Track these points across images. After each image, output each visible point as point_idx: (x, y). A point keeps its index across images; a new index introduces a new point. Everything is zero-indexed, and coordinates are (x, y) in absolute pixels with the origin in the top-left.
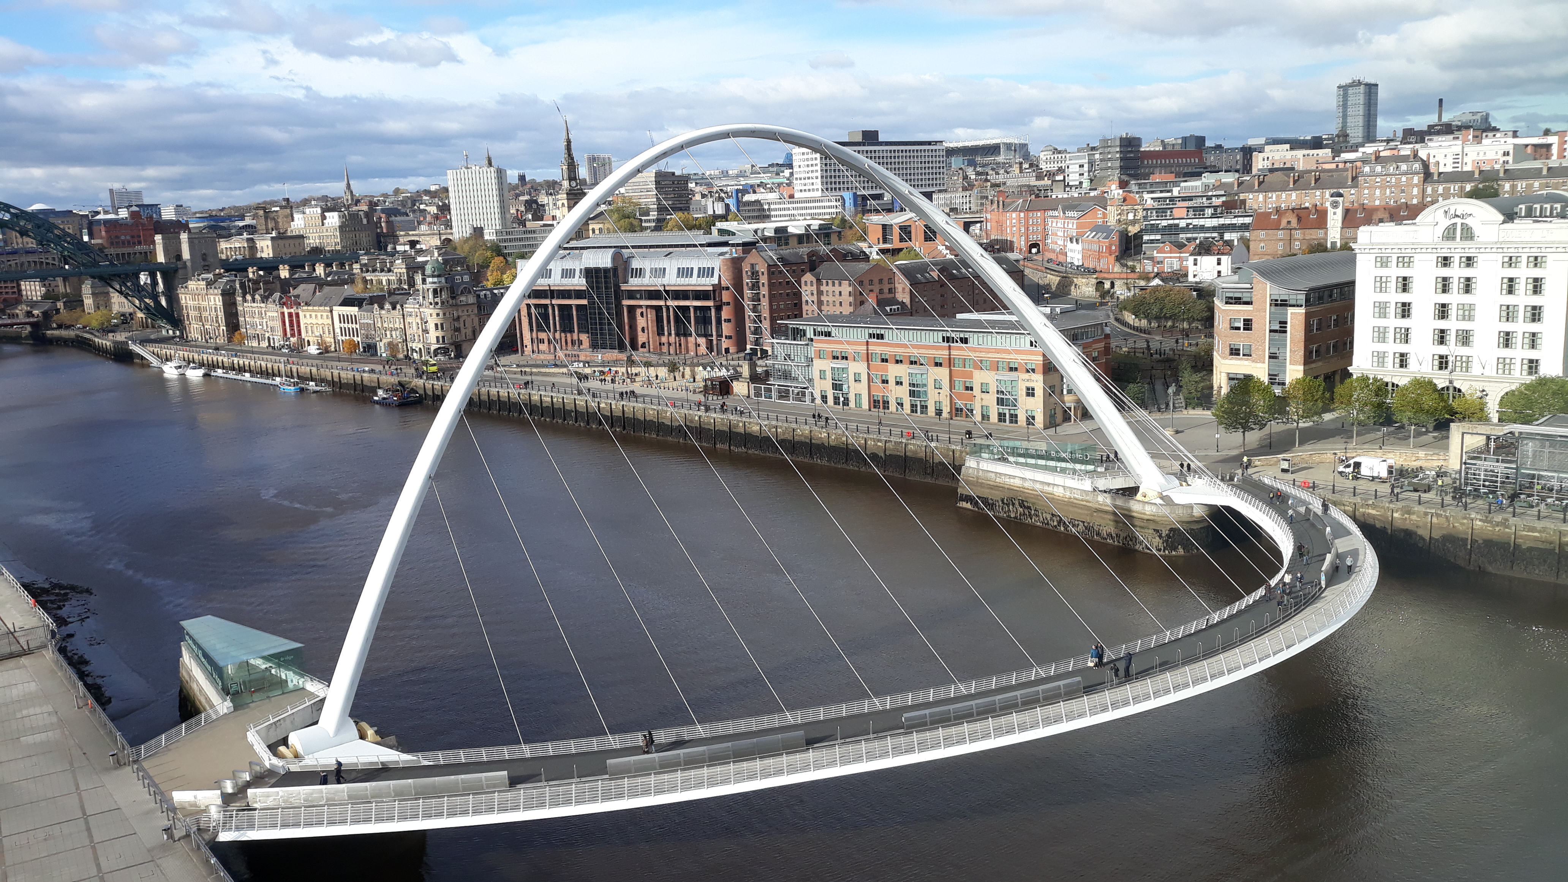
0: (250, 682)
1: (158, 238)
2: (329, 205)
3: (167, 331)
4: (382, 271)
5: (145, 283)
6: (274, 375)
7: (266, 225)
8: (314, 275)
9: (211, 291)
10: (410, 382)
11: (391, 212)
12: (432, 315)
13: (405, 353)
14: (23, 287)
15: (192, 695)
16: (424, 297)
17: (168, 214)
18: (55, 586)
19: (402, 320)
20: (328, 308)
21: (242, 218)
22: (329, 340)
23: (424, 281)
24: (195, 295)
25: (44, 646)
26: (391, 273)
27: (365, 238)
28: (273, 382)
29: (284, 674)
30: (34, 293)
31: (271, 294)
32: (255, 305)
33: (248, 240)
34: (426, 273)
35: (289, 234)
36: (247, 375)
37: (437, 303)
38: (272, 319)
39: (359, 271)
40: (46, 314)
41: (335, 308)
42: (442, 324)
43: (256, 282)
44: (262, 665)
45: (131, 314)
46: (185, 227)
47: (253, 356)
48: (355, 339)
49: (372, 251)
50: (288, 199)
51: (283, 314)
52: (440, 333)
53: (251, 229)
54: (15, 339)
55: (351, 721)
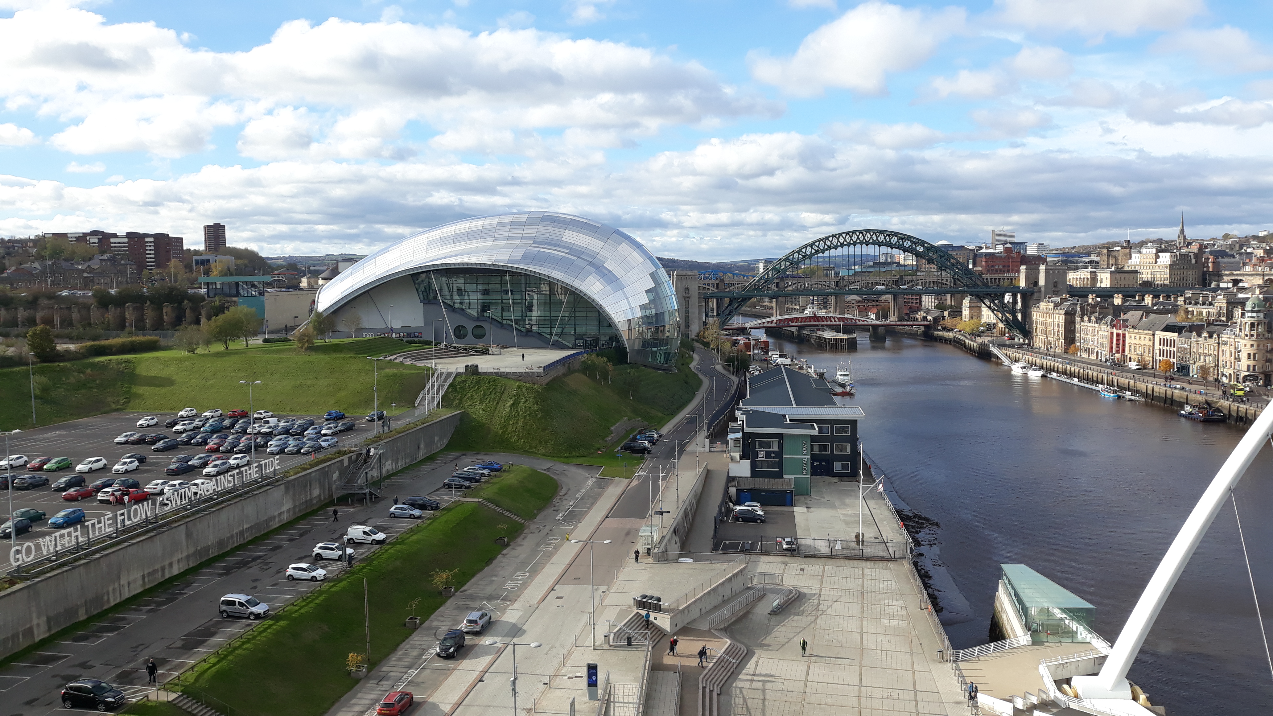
0: (1047, 625)
1: (1023, 268)
2: (1163, 246)
3: (1019, 339)
4: (1204, 304)
5: (1008, 302)
6: (1097, 382)
7: (1108, 261)
8: (1143, 304)
9: (1057, 311)
10: (1216, 402)
11: (1218, 254)
12: (1246, 346)
13: (1216, 377)
14: (923, 299)
15: (1001, 622)
16: (1240, 329)
17: (1031, 250)
18: (916, 516)
19: (1216, 348)
20: (1151, 332)
21: (1088, 255)
22: (1148, 358)
23: (1243, 315)
24: (1044, 313)
25: (904, 558)
26: (1211, 307)
27: (1191, 276)
28: (1096, 388)
29: (1074, 626)
30: (930, 304)
31: (1104, 317)
32: (1090, 324)
33: (1091, 272)
34: (1246, 308)
35: (1126, 269)
36: (1076, 380)
37: (1252, 336)
38: (1103, 337)
39: (1183, 303)
40: (935, 319)
41: (1157, 332)
42: (1255, 355)
43: (1093, 307)
44: (1059, 614)
45: (994, 324)
46: (1043, 260)
47: (1083, 365)
48: (1171, 360)
49: (1197, 286)
50: (1129, 241)
51: (1112, 333)
52: (1251, 362)
53: (1095, 264)
54: (912, 336)
55: (1127, 682)
